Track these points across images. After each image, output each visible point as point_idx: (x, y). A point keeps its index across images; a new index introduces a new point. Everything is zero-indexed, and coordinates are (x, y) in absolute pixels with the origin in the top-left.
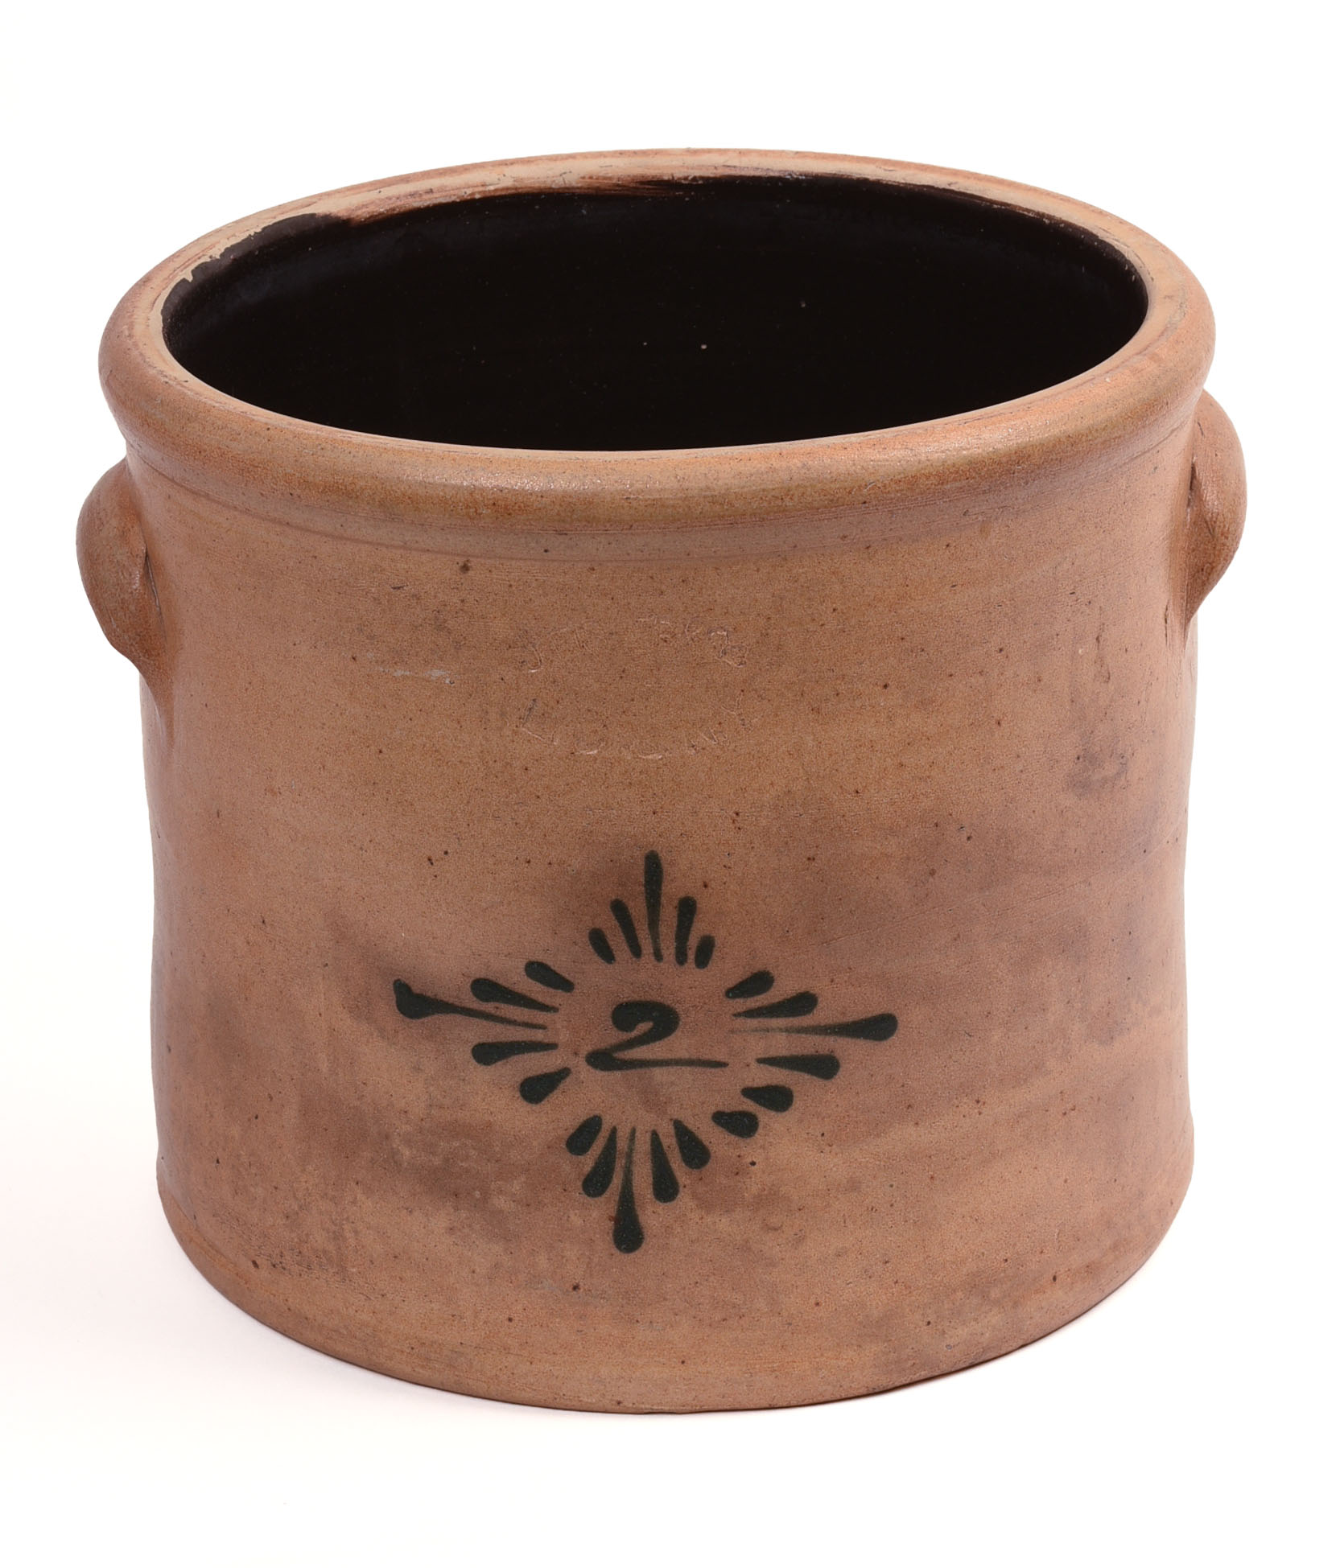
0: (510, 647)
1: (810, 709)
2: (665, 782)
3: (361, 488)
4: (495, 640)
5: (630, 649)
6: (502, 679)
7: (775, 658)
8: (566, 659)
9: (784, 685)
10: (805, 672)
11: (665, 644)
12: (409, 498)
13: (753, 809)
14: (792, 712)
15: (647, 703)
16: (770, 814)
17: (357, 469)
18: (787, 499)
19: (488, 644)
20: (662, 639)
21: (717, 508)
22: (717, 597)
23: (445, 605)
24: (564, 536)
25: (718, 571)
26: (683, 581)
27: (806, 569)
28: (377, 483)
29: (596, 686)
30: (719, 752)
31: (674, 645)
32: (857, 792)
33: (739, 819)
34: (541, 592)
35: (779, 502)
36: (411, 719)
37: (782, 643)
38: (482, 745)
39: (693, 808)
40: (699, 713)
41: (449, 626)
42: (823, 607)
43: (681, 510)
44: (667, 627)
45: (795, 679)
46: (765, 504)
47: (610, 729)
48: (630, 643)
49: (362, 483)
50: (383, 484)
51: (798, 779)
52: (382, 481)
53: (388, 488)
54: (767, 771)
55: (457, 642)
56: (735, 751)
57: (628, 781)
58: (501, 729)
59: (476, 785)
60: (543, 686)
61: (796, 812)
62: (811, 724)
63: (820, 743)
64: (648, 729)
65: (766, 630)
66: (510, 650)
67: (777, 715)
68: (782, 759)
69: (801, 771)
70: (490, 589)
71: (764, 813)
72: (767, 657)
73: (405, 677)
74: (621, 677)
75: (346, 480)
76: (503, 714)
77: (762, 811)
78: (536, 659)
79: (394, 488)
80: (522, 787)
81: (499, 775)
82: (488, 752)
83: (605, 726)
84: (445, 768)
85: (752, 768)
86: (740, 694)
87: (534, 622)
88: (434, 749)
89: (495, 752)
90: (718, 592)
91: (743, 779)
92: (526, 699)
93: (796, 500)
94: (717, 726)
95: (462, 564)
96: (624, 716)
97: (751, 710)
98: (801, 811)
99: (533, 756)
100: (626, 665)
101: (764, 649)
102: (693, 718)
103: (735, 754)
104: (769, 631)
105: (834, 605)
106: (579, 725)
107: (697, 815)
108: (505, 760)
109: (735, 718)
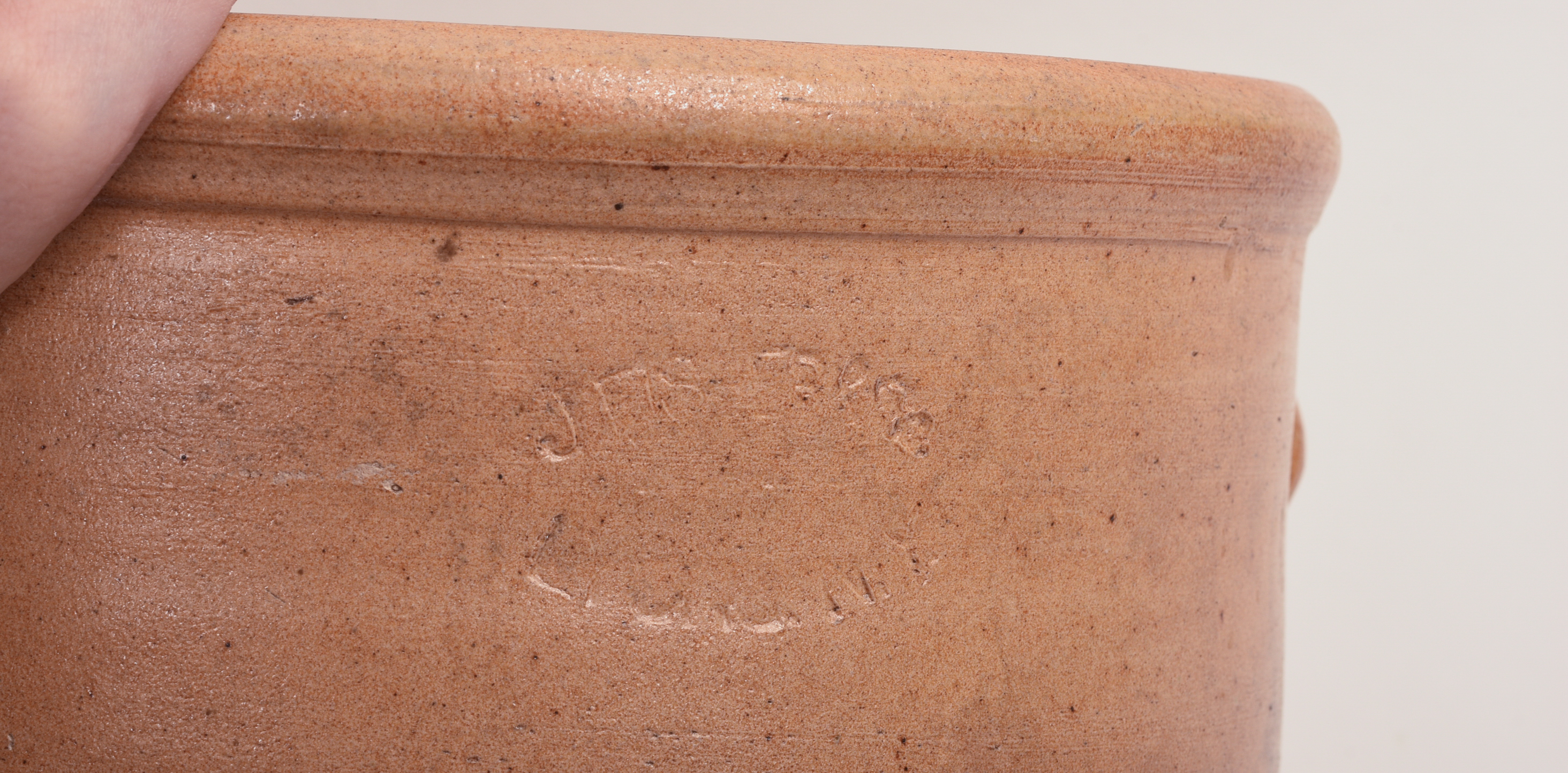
0: (522, 409)
1: (1015, 547)
2: (788, 677)
3: (255, 86)
4: (495, 394)
5: (745, 413)
6: (500, 477)
7: (972, 445)
8: (626, 434)
9: (981, 498)
10: (1012, 474)
11: (803, 405)
12: (363, 97)
13: (928, 733)
14: (989, 551)
15: (763, 524)
16: (952, 741)
17: (246, 52)
18: (1030, 130)
19: (479, 404)
20: (800, 395)
21: (929, 130)
22: (897, 317)
23: (399, 328)
24: (661, 173)
25: (902, 267)
26: (844, 282)
27: (1027, 279)
28: (291, 74)
29: (675, 489)
30: (876, 621)
31: (817, 408)
32: (1072, 710)
33: (906, 750)
34: (593, 295)
35: (1019, 134)
36: (301, 572)
37: (984, 415)
38: (448, 614)
39: (833, 727)
40: (847, 543)
41: (404, 373)
42: (1046, 355)
43: (872, 129)
44: (809, 371)
45: (997, 488)
46: (1000, 133)
47: (694, 575)
48: (744, 400)
49: (258, 77)
50: (305, 74)
51: (994, 677)
52: (303, 69)
53: (318, 80)
54: (950, 660)
55: (415, 404)
56: (902, 619)
57: (724, 674)
58: (488, 579)
59: (431, 696)
60: (577, 489)
61: (990, 740)
62: (1015, 575)
63: (1026, 612)
64: (760, 574)
65: (964, 388)
66: (522, 415)
67: (966, 555)
68: (973, 638)
69: (999, 663)
70: (494, 292)
71: (944, 739)
72: (962, 441)
73: (296, 487)
74: (723, 470)
75: (221, 73)
76: (494, 548)
77: (940, 736)
78: (570, 434)
79: (329, 80)
80: (525, 695)
81: (480, 673)
82: (460, 627)
83: (686, 567)
84: (370, 665)
85: (927, 653)
86: (914, 511)
87: (573, 356)
88: (347, 628)
89: (474, 626)
90: (898, 308)
91: (913, 673)
92: (543, 515)
93: (1043, 133)
94: (875, 570)
95: (443, 244)
96: (721, 547)
97: (930, 542)
98: (997, 739)
99: (550, 631)
100: (732, 445)
101: (959, 425)
102: (837, 554)
103: (901, 626)
104: (969, 390)
105: (1060, 354)
106: (638, 567)
107: (840, 743)
108: (495, 642)
109: (903, 558)
